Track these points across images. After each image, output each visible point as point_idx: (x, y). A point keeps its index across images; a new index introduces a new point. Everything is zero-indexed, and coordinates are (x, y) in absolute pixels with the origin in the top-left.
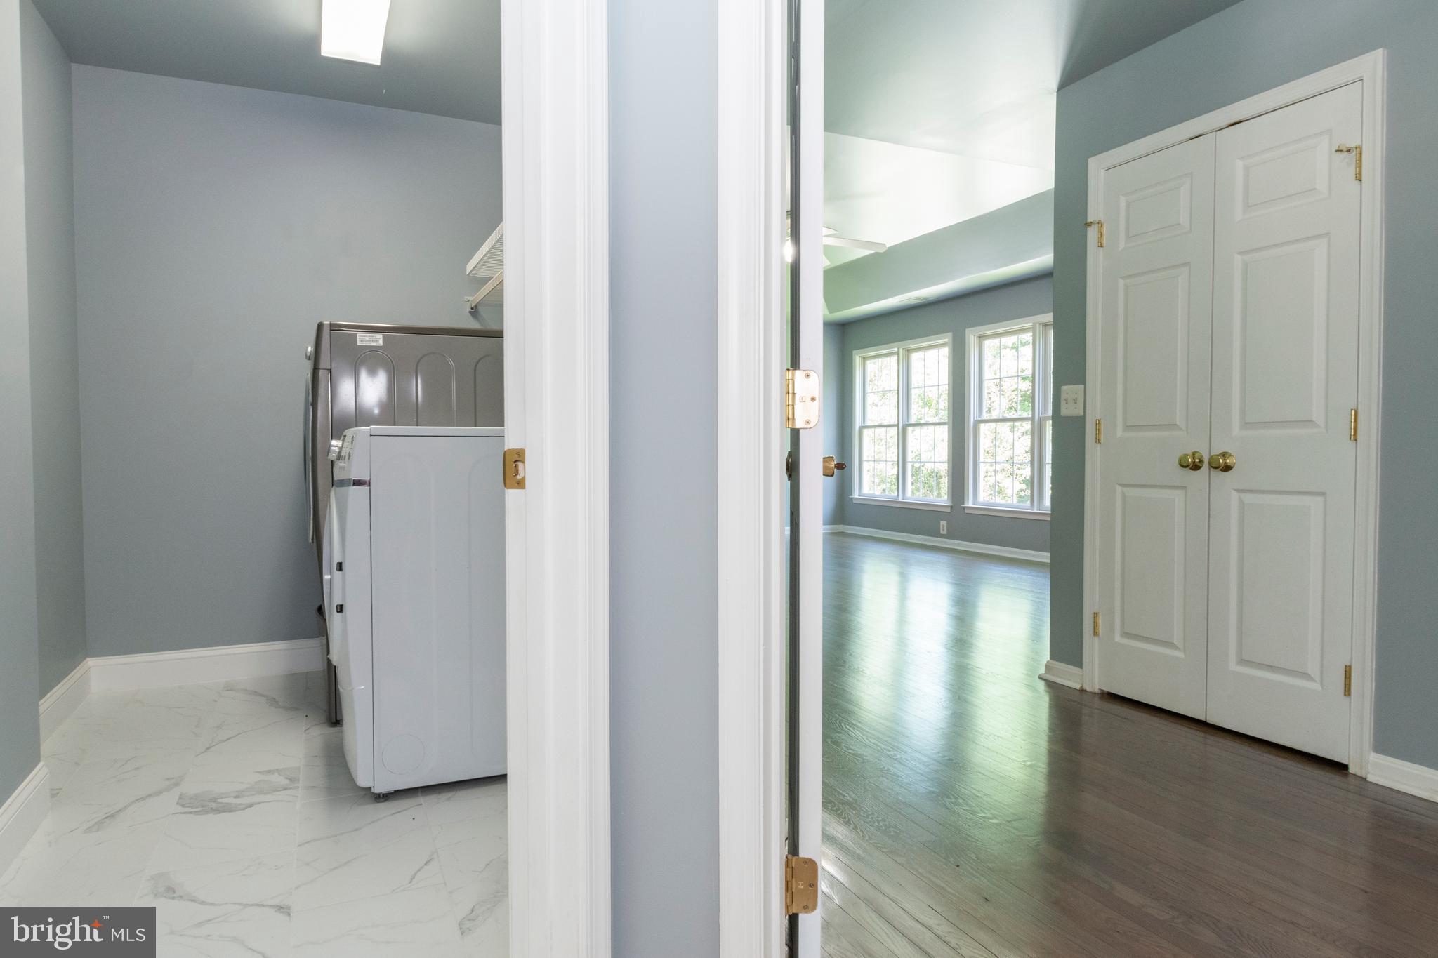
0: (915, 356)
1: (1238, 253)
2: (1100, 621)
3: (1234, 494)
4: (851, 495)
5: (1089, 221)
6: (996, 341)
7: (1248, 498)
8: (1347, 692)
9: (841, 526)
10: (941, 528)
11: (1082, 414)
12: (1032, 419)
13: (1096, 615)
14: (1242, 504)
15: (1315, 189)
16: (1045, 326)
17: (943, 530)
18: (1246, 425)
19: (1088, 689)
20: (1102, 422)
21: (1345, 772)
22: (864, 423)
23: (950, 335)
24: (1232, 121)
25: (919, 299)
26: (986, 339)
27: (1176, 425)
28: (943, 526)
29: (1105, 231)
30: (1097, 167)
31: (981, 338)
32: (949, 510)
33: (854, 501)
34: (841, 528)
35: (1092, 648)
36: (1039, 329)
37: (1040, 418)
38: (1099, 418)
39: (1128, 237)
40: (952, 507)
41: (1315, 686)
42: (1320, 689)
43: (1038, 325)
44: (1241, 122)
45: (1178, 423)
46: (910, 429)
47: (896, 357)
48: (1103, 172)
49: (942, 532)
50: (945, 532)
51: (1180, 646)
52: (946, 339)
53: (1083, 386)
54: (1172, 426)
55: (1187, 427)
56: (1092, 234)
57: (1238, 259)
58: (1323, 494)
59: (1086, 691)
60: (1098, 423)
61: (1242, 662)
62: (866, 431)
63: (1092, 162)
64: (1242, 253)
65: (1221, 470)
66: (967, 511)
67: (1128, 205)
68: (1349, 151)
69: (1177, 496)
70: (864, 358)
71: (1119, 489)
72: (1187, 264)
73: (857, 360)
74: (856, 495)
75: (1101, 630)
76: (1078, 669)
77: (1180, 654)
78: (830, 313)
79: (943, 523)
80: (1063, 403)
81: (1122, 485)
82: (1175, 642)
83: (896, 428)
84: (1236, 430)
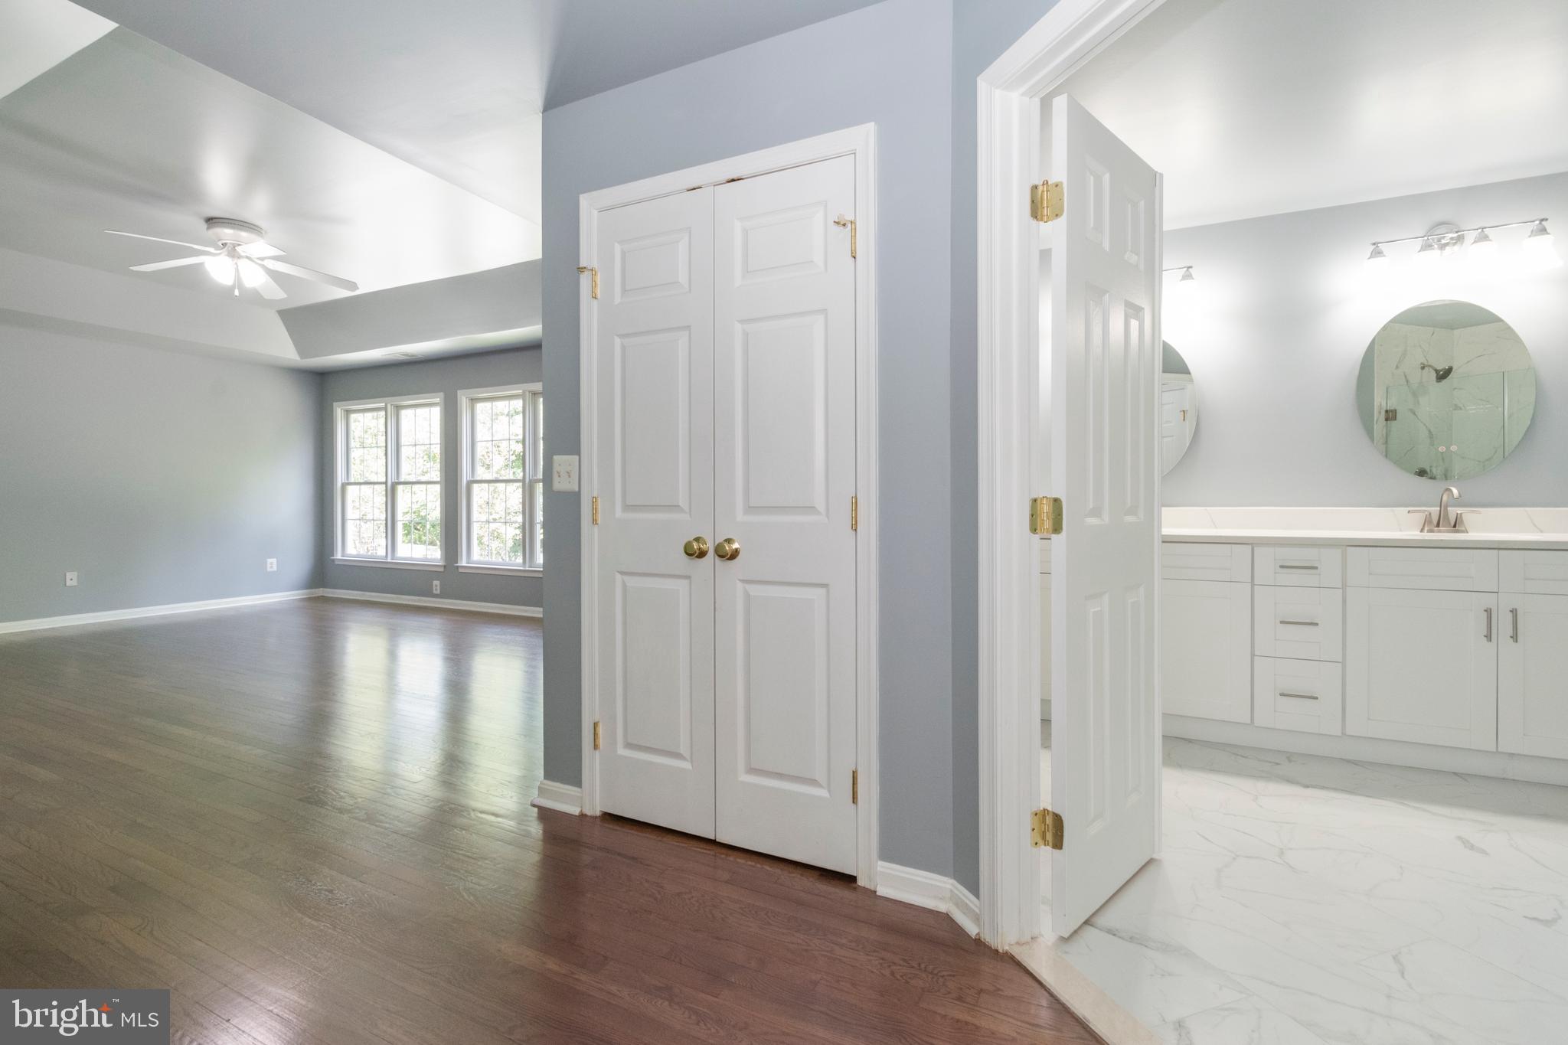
0: (404, 413)
1: (739, 321)
2: (600, 730)
3: (740, 585)
4: (333, 556)
5: (581, 266)
6: (488, 405)
7: (755, 590)
8: (855, 799)
9: (321, 589)
10: (434, 588)
11: (577, 490)
12: (523, 481)
13: (596, 725)
14: (747, 596)
15: (812, 262)
16: (535, 394)
17: (436, 590)
18: (750, 509)
19: (589, 814)
20: (599, 500)
21: (854, 885)
22: (348, 479)
23: (442, 394)
24: (731, 178)
25: (407, 355)
26: (479, 402)
27: (679, 506)
28: (436, 586)
29: (598, 279)
30: (590, 206)
31: (474, 401)
32: (442, 570)
33: (336, 563)
34: (320, 592)
35: (592, 763)
36: (528, 396)
37: (530, 481)
38: (595, 495)
39: (624, 291)
40: (445, 566)
41: (823, 793)
42: (828, 796)
43: (527, 393)
44: (738, 180)
45: (680, 504)
46: (400, 488)
47: (384, 413)
48: (595, 213)
49: (435, 592)
50: (438, 592)
51: (687, 754)
52: (438, 398)
53: (577, 457)
54: (675, 508)
55: (690, 509)
56: (585, 280)
57: (738, 327)
58: (825, 586)
59: (586, 815)
60: (594, 500)
61: (752, 770)
62: (350, 488)
63: (584, 200)
64: (742, 322)
65: (728, 559)
66: (460, 570)
67: (624, 254)
68: (844, 225)
69: (681, 586)
70: (347, 411)
71: (618, 576)
72: (688, 328)
73: (339, 411)
74: (338, 556)
75: (601, 742)
76: (579, 790)
77: (686, 765)
78: (302, 358)
79: (436, 583)
80: (555, 476)
81: (622, 573)
82: (682, 752)
83: (384, 486)
84: (740, 517)
